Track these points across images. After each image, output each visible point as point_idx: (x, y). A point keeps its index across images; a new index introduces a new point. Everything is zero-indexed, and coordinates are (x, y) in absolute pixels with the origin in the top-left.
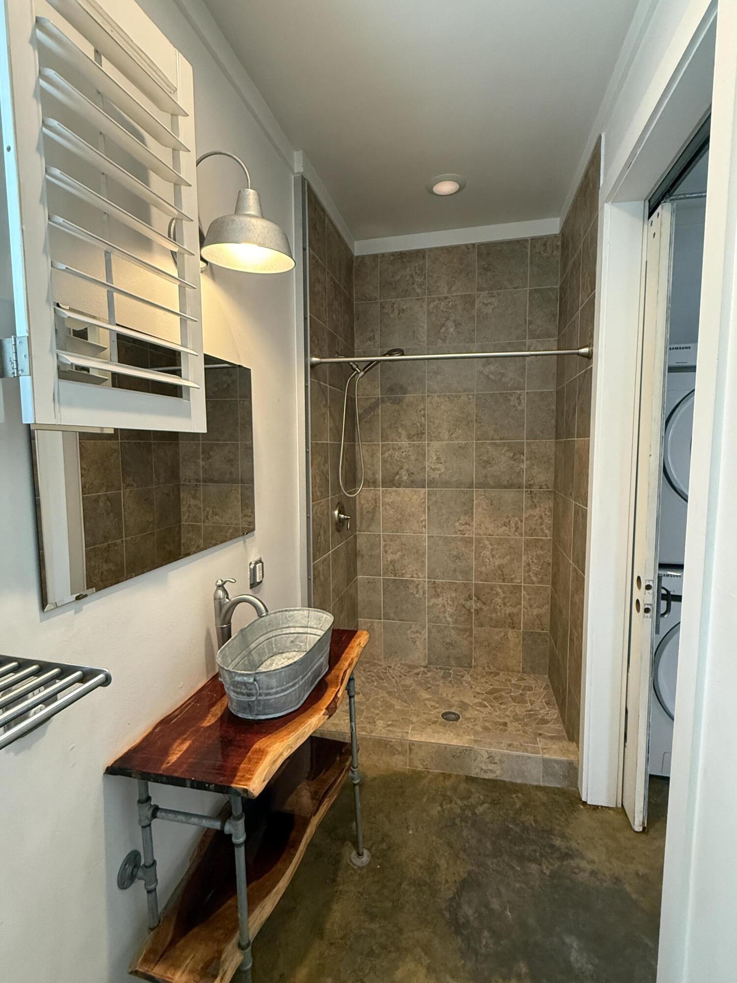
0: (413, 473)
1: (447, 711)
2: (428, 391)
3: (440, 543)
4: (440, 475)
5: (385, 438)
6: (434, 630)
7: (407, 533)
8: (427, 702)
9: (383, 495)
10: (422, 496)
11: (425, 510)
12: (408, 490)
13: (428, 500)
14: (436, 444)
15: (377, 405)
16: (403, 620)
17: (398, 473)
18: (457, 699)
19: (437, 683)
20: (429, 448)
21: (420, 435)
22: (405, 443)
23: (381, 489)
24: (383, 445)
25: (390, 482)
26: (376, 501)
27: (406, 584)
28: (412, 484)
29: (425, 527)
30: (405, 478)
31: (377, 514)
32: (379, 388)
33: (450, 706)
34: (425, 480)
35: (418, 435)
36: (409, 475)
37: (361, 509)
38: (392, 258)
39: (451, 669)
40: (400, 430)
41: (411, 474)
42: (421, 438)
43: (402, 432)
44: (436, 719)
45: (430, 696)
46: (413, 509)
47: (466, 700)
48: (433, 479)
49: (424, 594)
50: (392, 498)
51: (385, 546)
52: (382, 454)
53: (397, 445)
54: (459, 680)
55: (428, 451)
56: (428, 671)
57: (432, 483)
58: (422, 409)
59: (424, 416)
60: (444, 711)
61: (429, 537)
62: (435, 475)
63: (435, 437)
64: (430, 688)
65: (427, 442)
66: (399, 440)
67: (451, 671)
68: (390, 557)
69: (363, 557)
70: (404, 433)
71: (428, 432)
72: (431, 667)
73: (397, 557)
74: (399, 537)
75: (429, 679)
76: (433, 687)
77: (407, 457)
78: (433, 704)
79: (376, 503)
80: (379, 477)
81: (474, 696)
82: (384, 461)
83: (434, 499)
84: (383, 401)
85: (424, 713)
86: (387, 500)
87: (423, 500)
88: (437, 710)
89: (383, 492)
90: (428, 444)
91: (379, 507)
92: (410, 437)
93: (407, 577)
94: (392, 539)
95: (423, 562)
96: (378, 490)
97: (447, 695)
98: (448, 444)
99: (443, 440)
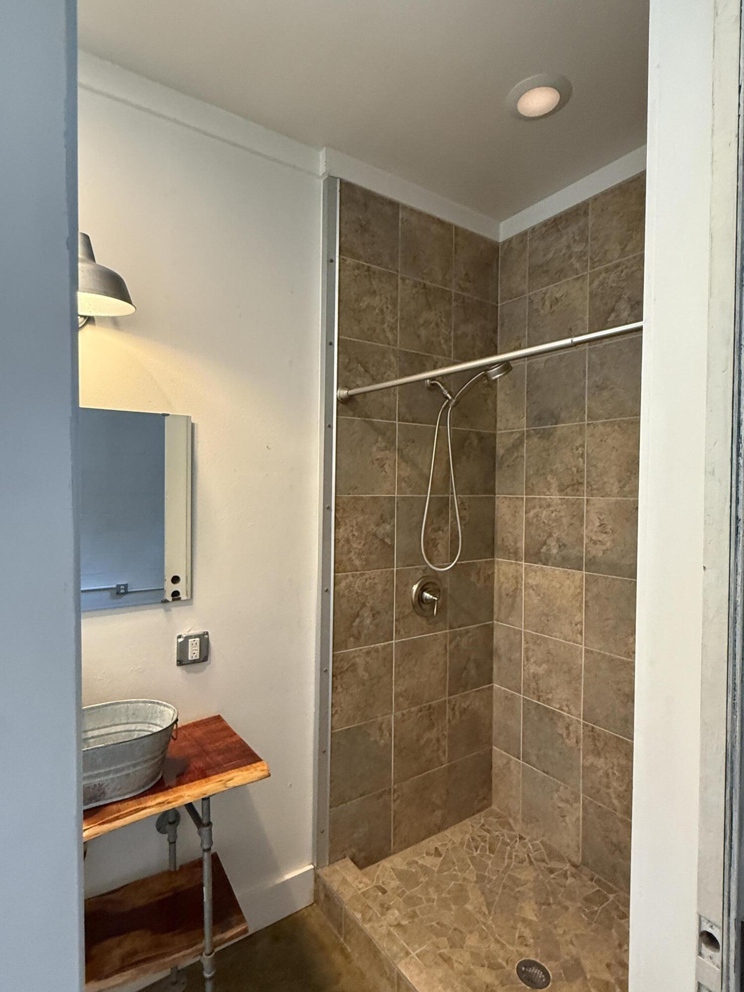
0: (565, 545)
1: (538, 961)
2: (588, 417)
3: (604, 666)
4: (604, 552)
5: (530, 490)
6: (591, 810)
7: (555, 637)
9: (526, 574)
10: (578, 583)
11: (581, 606)
12: (558, 571)
13: (586, 590)
14: (599, 502)
15: (522, 442)
17: (545, 543)
20: (589, 508)
21: (576, 486)
22: (556, 497)
23: (523, 563)
24: (527, 499)
25: (536, 555)
26: (517, 579)
27: (552, 716)
28: (565, 562)
29: (581, 633)
30: (554, 551)
31: (518, 599)
32: (525, 418)
33: (550, 957)
34: (582, 559)
35: (573, 485)
36: (560, 547)
37: (500, 589)
38: (544, 229)
40: (549, 477)
41: (562, 546)
42: (578, 490)
43: (551, 481)
44: (504, 964)
45: (534, 919)
46: (564, 602)
47: (587, 964)
48: (594, 557)
49: (577, 742)
50: (537, 579)
51: (527, 649)
52: (526, 513)
53: (545, 499)
54: (611, 919)
55: (587, 512)
56: (573, 875)
57: (592, 564)
58: (580, 446)
59: (582, 456)
60: (532, 958)
61: (587, 651)
62: (597, 551)
63: (598, 489)
64: (549, 904)
65: (585, 498)
66: (548, 493)
67: (611, 897)
68: (533, 669)
69: (500, 657)
70: (554, 483)
71: (588, 483)
72: (586, 870)
73: (541, 670)
74: (545, 640)
75: (563, 890)
76: (554, 907)
77: (558, 520)
78: (527, 933)
79: (517, 583)
80: (522, 545)
81: (608, 966)
82: (529, 524)
83: (595, 590)
84: (529, 436)
85: (497, 941)
86: (530, 581)
87: (579, 590)
88: (522, 949)
89: (526, 569)
90: (588, 500)
91: (521, 589)
92: (562, 490)
93: (554, 707)
94: (536, 641)
95: (577, 690)
96: (519, 565)
98: (617, 502)
99: (609, 496)
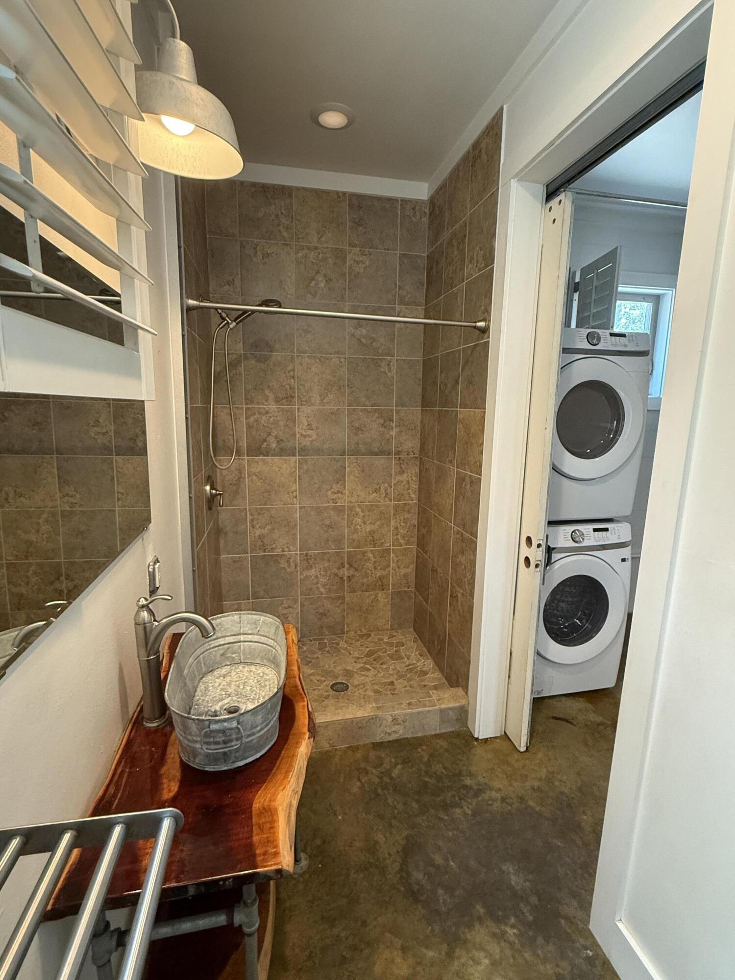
0: (282, 440)
1: (334, 682)
2: (297, 350)
3: (313, 513)
4: (312, 442)
5: (249, 400)
6: (306, 603)
7: (277, 505)
8: (312, 677)
9: (249, 465)
10: (292, 465)
11: (295, 479)
12: (277, 459)
13: (299, 468)
14: (307, 409)
15: (239, 362)
16: (273, 597)
17: (265, 441)
18: (340, 668)
19: (316, 656)
20: (300, 413)
21: (289, 398)
22: (273, 407)
23: (246, 458)
24: (247, 409)
25: (257, 449)
26: (240, 471)
27: (276, 559)
28: (283, 452)
29: (296, 497)
30: (274, 445)
31: (242, 486)
32: (242, 342)
33: (337, 677)
34: (296, 448)
35: (287, 398)
36: (278, 442)
37: (223, 481)
38: (253, 189)
39: (324, 639)
40: (267, 392)
41: (280, 441)
42: (291, 401)
43: (269, 394)
44: (328, 693)
45: (313, 671)
46: (283, 479)
47: (349, 668)
48: (304, 446)
49: (296, 567)
50: (259, 468)
51: (252, 520)
52: (246, 419)
53: (264, 408)
54: (336, 648)
55: (298, 416)
56: (303, 645)
57: (303, 451)
58: (291, 370)
59: (293, 377)
60: (332, 683)
61: (300, 508)
62: (307, 442)
63: (306, 401)
64: (310, 662)
65: (297, 407)
66: (266, 403)
67: (325, 641)
68: (258, 532)
69: (226, 534)
70: (271, 396)
71: (298, 396)
72: (305, 639)
73: (265, 531)
74: (268, 510)
75: (307, 653)
76: (313, 661)
77: (276, 423)
78: (319, 678)
79: (241, 473)
80: (244, 444)
81: (355, 662)
82: (249, 427)
83: (305, 467)
84: (246, 358)
85: (314, 690)
86: (252, 470)
87: (293, 469)
88: (325, 684)
89: (248, 461)
90: (298, 409)
91: (245, 478)
92: (278, 401)
93: (278, 551)
94: (260, 512)
95: (295, 534)
96: (242, 459)
97: (329, 665)
98: (319, 409)
99: (314, 405)
